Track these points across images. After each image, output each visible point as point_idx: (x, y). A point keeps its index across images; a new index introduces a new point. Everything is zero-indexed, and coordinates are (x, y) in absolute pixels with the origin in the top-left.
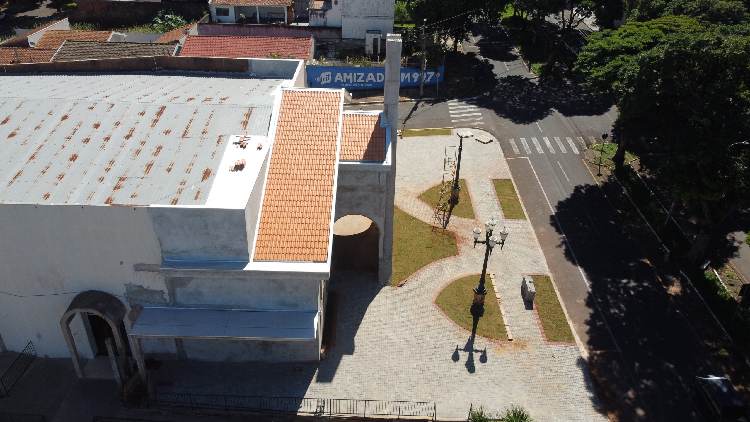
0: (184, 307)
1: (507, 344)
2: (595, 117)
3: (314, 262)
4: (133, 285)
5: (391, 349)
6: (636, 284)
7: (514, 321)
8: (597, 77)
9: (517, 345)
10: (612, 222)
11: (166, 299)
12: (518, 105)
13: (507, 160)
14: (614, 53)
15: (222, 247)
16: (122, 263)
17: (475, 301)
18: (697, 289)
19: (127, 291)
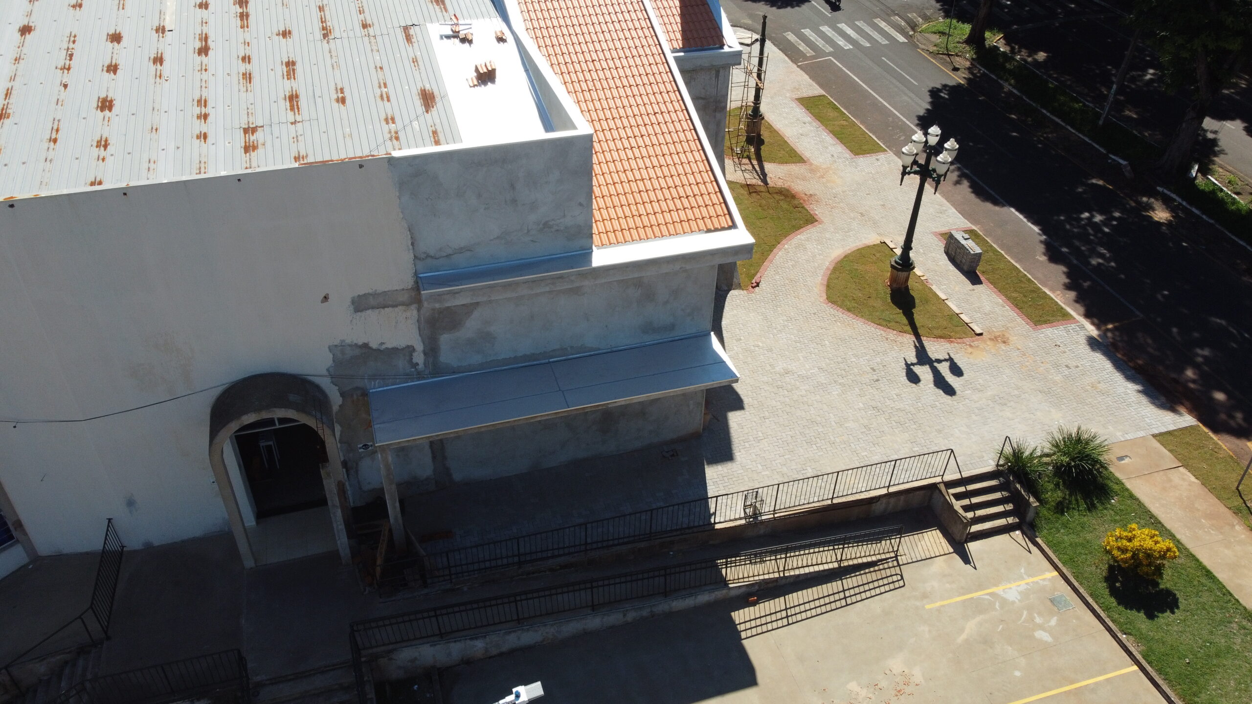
0: (454, 373)
1: (977, 341)
3: (709, 231)
4: (350, 346)
5: (805, 388)
6: (1104, 217)
7: (968, 307)
9: (995, 339)
10: (1015, 134)
11: (417, 364)
13: (798, 66)
15: (541, 226)
16: (326, 298)
17: (894, 286)
18: (1197, 208)
19: (334, 361)
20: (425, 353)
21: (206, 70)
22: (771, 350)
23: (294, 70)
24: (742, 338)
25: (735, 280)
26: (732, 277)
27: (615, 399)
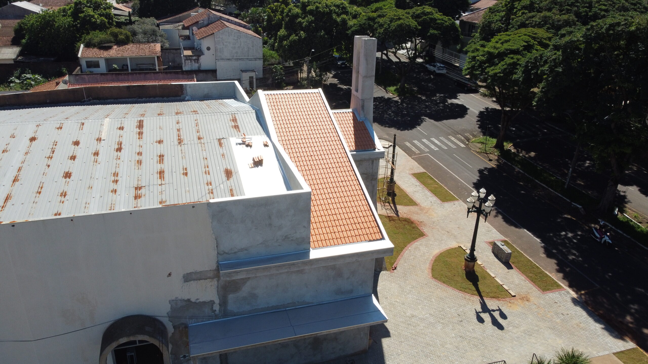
0: (235, 315)
1: (513, 300)
2: (459, 119)
3: (370, 241)
4: (180, 300)
5: (423, 325)
6: (573, 234)
7: (507, 281)
8: (495, 74)
9: (522, 299)
10: (522, 192)
11: (215, 311)
12: (395, 117)
13: (412, 158)
14: (501, 56)
15: (284, 238)
16: (170, 275)
17: (467, 269)
18: (620, 230)
19: (171, 308)
20: (220, 305)
21: (119, 159)
22: (403, 304)
23: (163, 159)
24: (388, 297)
25: (383, 266)
26: (382, 264)
27: (321, 331)
